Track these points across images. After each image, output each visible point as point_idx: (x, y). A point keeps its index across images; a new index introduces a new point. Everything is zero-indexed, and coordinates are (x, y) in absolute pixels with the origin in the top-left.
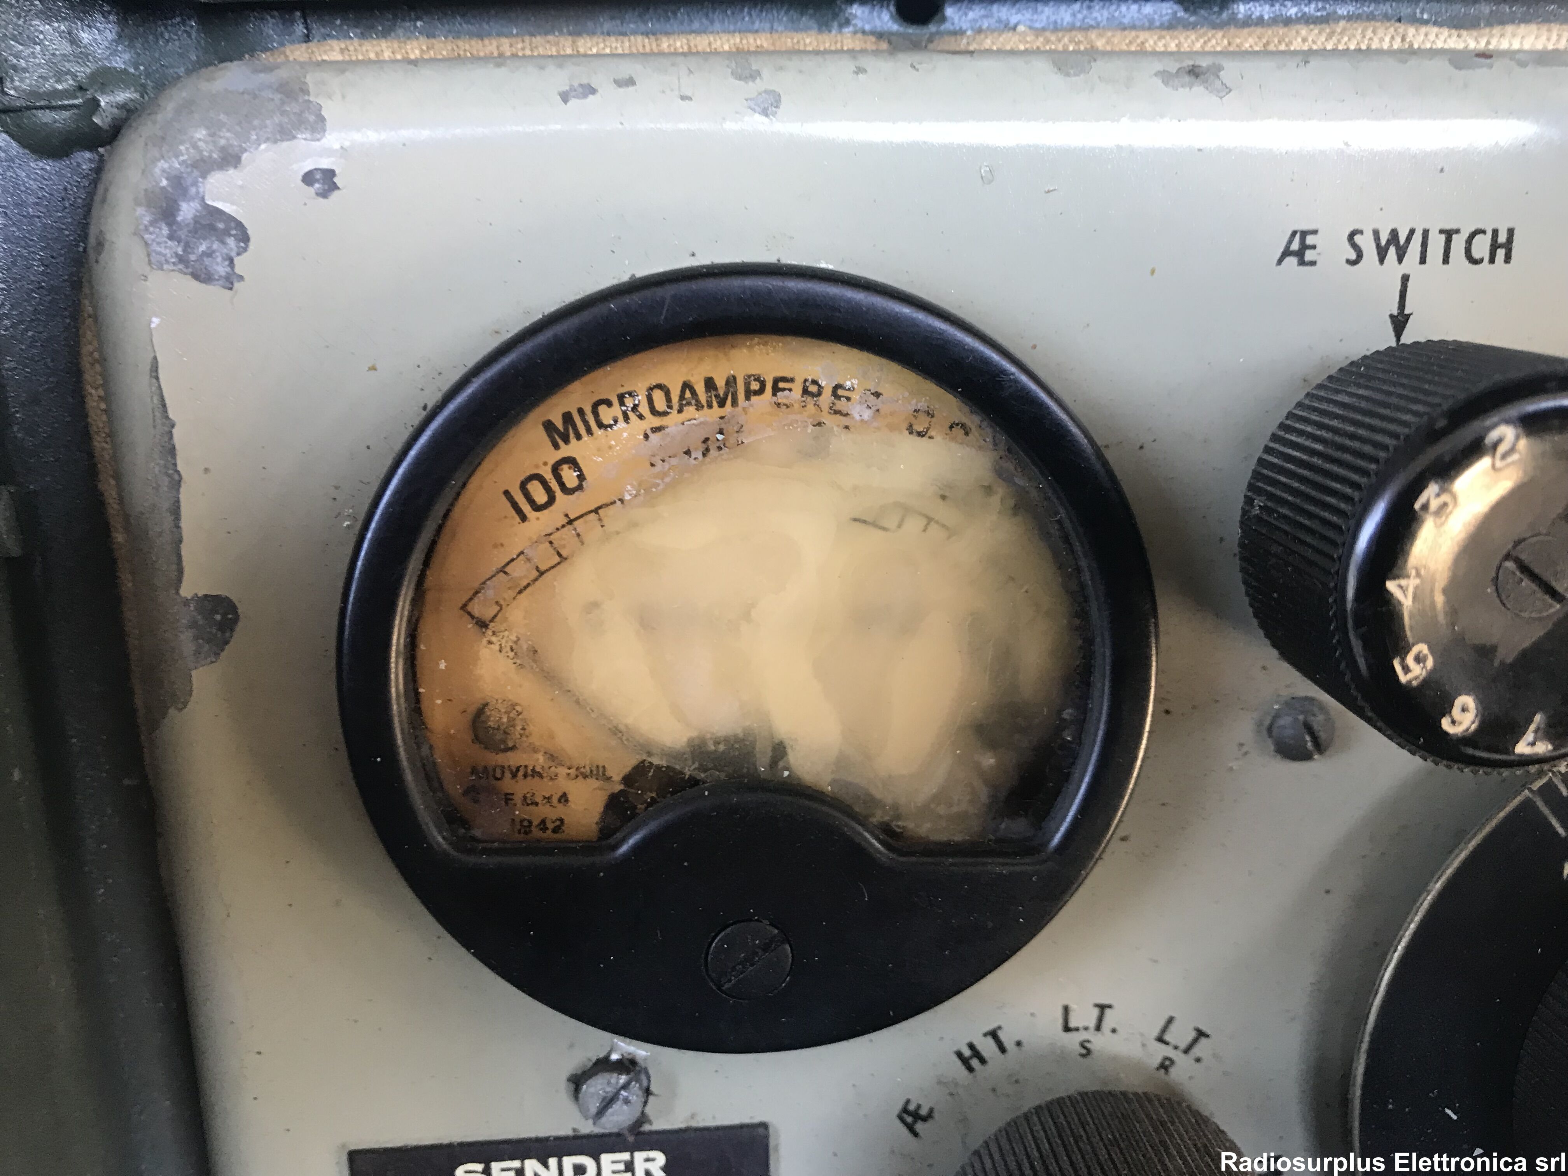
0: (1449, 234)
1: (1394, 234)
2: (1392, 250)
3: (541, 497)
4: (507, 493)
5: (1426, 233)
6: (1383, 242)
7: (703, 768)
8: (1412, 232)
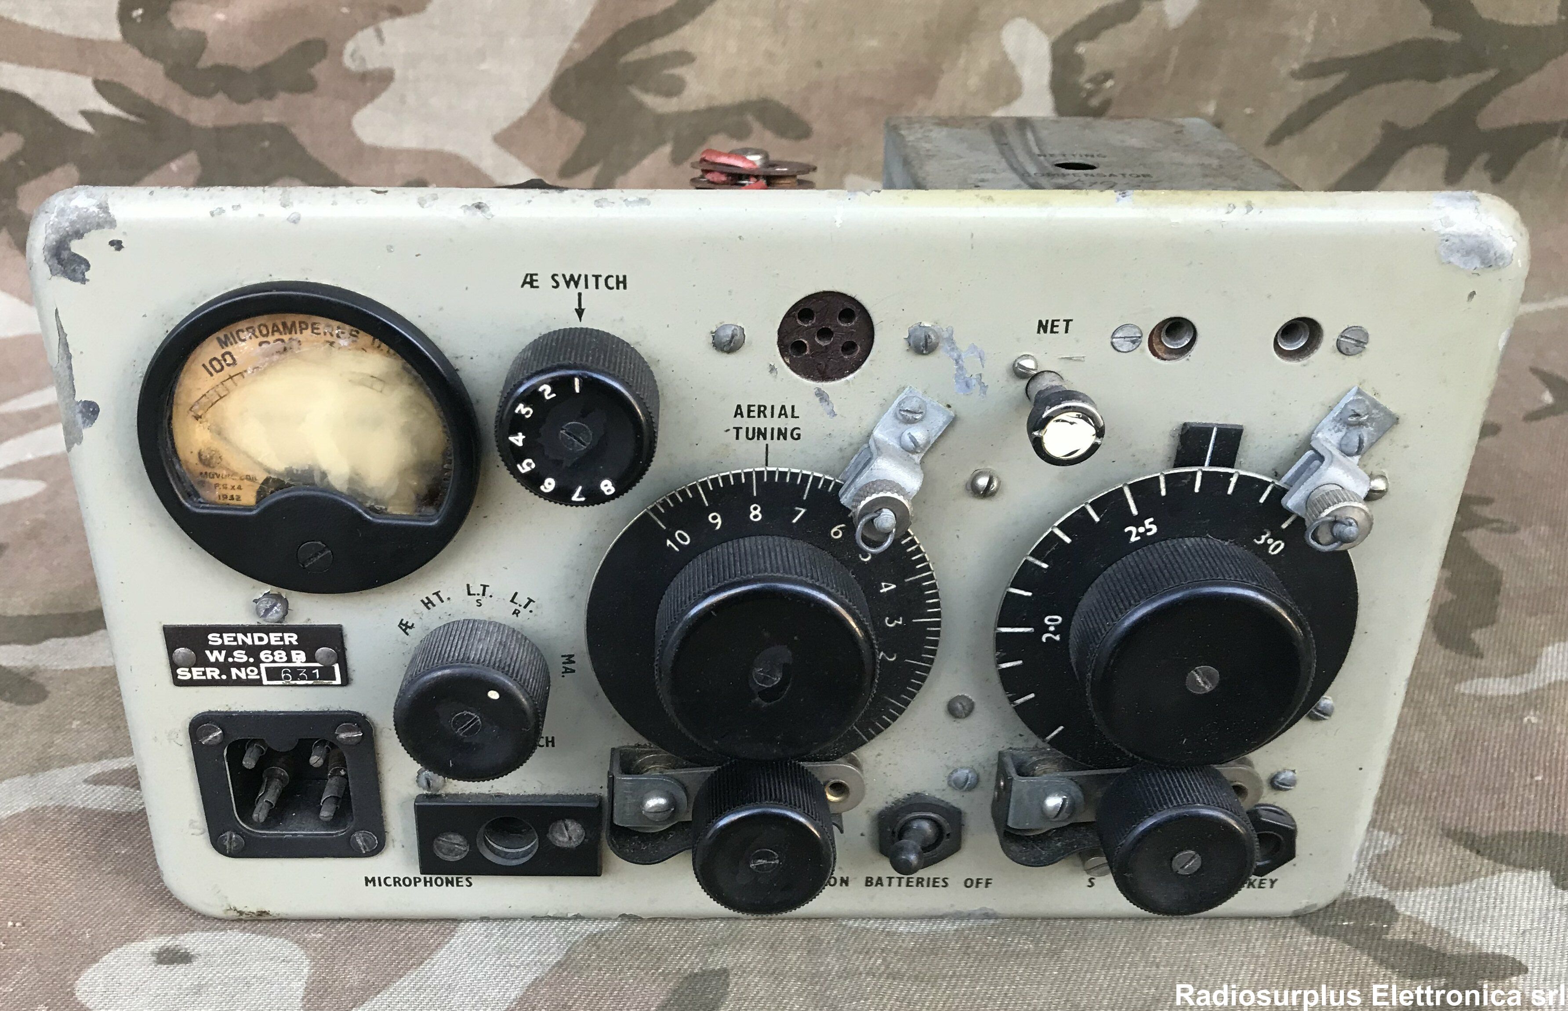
0: (597, 277)
1: (572, 276)
2: (572, 283)
3: (218, 367)
4: (204, 365)
5: (586, 276)
6: (568, 279)
7: (291, 480)
8: (580, 276)
